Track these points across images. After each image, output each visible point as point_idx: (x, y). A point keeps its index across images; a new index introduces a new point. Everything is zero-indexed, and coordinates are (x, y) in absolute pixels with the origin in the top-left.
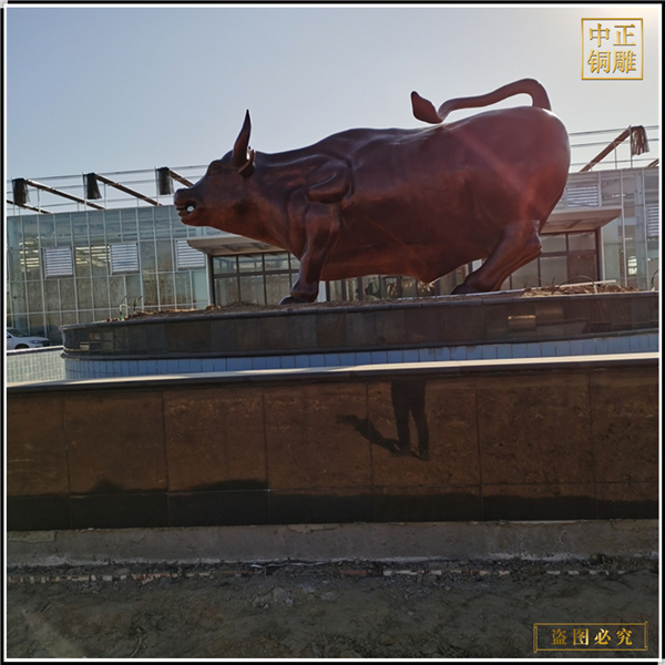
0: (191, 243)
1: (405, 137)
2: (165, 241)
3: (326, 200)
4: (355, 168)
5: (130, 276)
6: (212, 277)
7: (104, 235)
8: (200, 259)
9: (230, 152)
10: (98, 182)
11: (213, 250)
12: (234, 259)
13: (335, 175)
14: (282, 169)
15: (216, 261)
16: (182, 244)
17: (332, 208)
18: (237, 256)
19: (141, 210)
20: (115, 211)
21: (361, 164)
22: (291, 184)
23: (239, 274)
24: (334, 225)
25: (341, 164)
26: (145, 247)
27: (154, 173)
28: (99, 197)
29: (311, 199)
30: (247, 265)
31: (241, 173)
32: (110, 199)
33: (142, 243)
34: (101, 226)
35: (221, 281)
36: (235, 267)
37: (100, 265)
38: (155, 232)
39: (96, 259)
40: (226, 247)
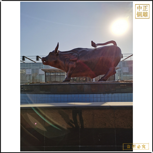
0: (42, 70)
1: (89, 50)
2: (37, 69)
3: (73, 61)
4: (79, 55)
5: (30, 75)
6: (46, 76)
7: (25, 67)
8: (43, 73)
9: (54, 51)
10: (25, 58)
11: (46, 71)
12: (50, 73)
13: (75, 56)
14: (64, 54)
15: (46, 73)
16: (40, 70)
17: (75, 63)
18: (50, 72)
19: (33, 63)
20: (28, 63)
21: (81, 54)
22: (66, 57)
23: (51, 76)
24: (75, 66)
25: (76, 54)
26: (33, 70)
27: (36, 57)
28: (25, 60)
29: (70, 61)
30: (52, 74)
31: (56, 55)
32: (27, 61)
33: (32, 69)
34: (24, 66)
35: (47, 77)
36: (50, 74)
37: (24, 73)
38: (35, 67)
39: (23, 72)
40: (48, 71)
